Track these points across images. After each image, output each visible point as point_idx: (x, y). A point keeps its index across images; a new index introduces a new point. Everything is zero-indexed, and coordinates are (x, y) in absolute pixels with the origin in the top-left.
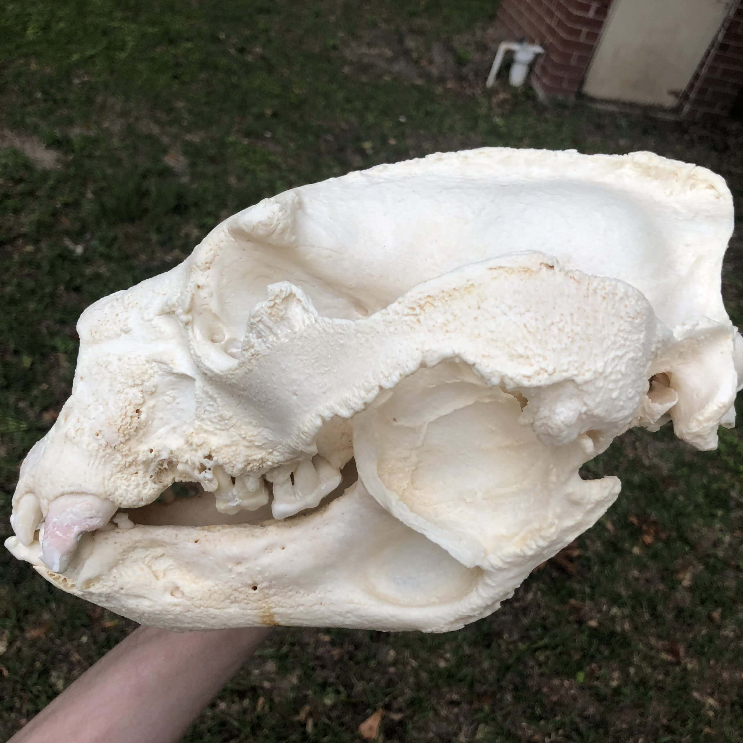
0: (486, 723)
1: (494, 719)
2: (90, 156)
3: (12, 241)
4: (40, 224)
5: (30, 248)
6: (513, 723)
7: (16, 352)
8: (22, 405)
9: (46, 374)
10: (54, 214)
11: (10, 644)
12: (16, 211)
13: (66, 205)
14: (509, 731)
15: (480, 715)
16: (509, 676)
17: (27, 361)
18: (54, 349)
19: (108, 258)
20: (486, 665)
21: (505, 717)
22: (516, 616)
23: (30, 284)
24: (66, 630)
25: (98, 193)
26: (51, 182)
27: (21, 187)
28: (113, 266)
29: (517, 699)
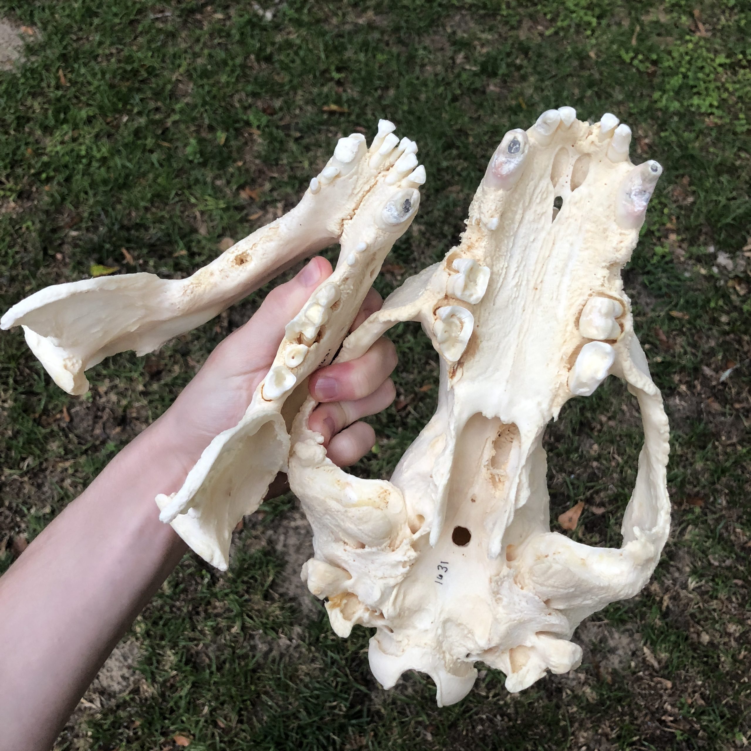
0: (696, 526)
1: (705, 522)
3: (201, 8)
5: (219, 16)
6: (726, 528)
7: (211, 129)
8: (218, 183)
9: (240, 150)
14: (721, 535)
15: (690, 516)
16: (724, 480)
17: (221, 137)
18: (248, 124)
19: (298, 23)
20: (699, 466)
21: (717, 521)
22: (738, 417)
23: (221, 54)
28: (304, 32)
29: (732, 504)
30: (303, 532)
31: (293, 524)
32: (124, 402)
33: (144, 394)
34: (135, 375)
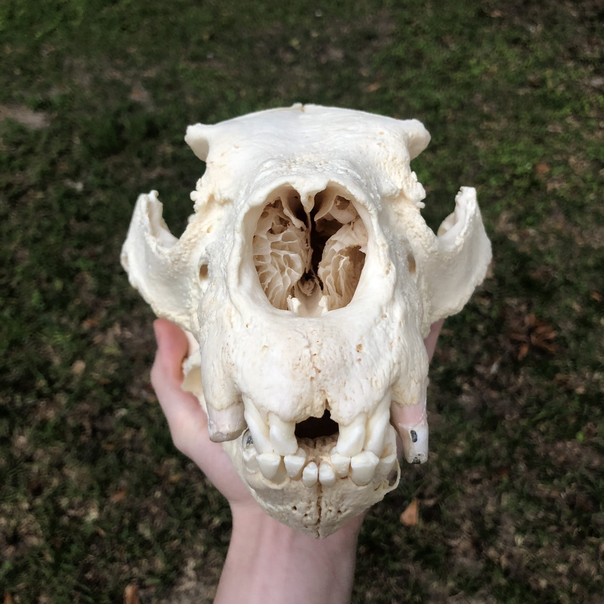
0: (508, 492)
1: (514, 487)
2: (70, 110)
3: (24, 193)
4: (43, 174)
5: (40, 195)
6: (531, 487)
7: (49, 280)
8: (64, 320)
9: (77, 291)
10: (53, 163)
11: (101, 508)
12: (22, 168)
13: (61, 153)
14: (529, 494)
15: (501, 487)
16: (518, 449)
17: (58, 284)
18: (78, 270)
19: (104, 187)
20: (496, 444)
21: (523, 483)
22: (513, 399)
23: (46, 223)
24: (142, 490)
25: (84, 137)
26: (44, 138)
27: (21, 149)
28: (110, 192)
29: (530, 467)
30: (192, 592)
31: (182, 588)
32: (13, 522)
33: (31, 510)
34: (19, 496)
